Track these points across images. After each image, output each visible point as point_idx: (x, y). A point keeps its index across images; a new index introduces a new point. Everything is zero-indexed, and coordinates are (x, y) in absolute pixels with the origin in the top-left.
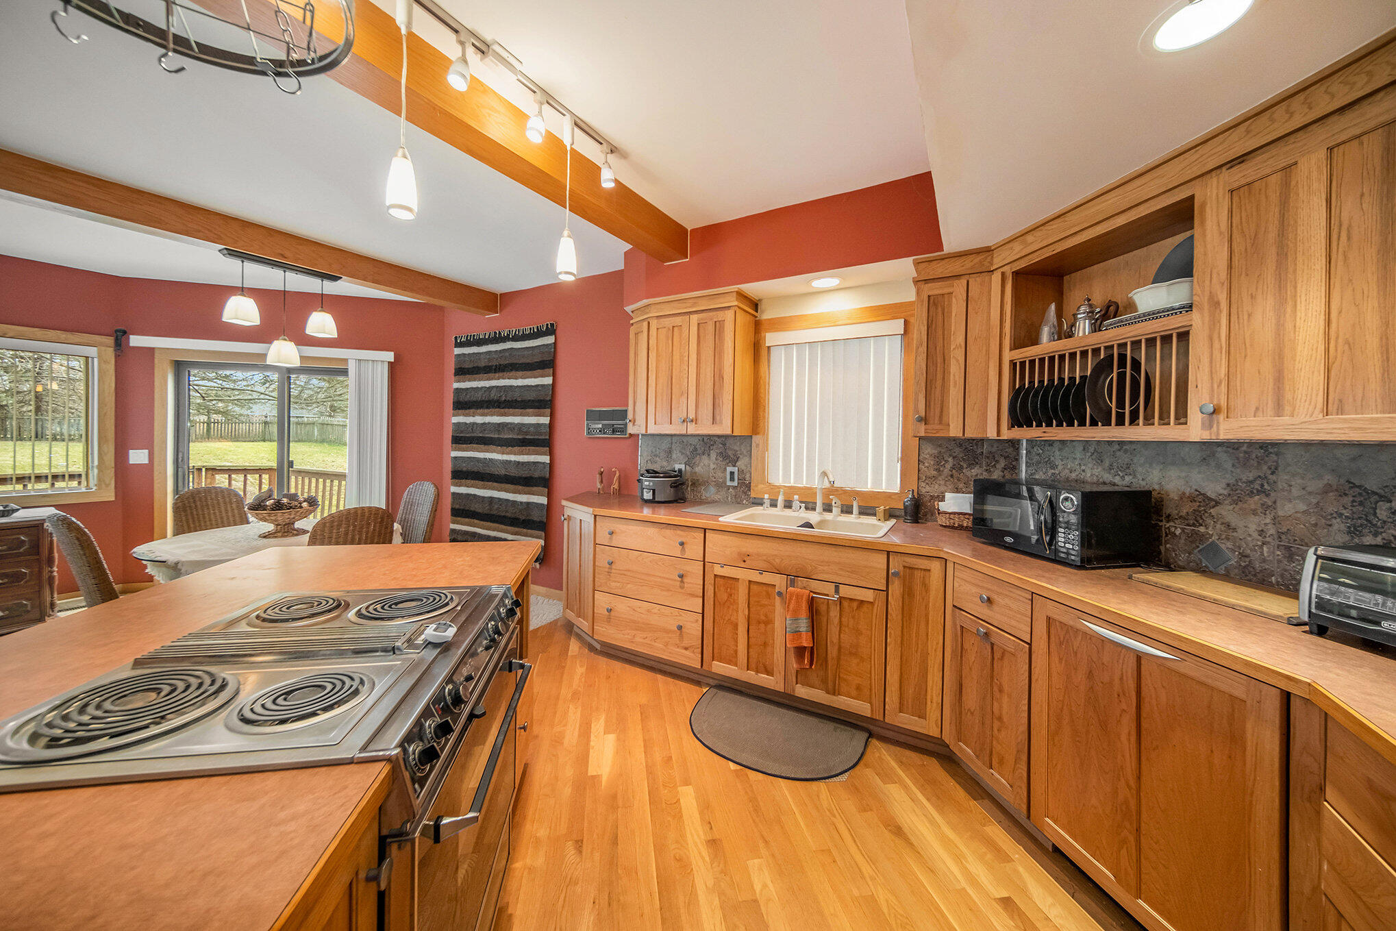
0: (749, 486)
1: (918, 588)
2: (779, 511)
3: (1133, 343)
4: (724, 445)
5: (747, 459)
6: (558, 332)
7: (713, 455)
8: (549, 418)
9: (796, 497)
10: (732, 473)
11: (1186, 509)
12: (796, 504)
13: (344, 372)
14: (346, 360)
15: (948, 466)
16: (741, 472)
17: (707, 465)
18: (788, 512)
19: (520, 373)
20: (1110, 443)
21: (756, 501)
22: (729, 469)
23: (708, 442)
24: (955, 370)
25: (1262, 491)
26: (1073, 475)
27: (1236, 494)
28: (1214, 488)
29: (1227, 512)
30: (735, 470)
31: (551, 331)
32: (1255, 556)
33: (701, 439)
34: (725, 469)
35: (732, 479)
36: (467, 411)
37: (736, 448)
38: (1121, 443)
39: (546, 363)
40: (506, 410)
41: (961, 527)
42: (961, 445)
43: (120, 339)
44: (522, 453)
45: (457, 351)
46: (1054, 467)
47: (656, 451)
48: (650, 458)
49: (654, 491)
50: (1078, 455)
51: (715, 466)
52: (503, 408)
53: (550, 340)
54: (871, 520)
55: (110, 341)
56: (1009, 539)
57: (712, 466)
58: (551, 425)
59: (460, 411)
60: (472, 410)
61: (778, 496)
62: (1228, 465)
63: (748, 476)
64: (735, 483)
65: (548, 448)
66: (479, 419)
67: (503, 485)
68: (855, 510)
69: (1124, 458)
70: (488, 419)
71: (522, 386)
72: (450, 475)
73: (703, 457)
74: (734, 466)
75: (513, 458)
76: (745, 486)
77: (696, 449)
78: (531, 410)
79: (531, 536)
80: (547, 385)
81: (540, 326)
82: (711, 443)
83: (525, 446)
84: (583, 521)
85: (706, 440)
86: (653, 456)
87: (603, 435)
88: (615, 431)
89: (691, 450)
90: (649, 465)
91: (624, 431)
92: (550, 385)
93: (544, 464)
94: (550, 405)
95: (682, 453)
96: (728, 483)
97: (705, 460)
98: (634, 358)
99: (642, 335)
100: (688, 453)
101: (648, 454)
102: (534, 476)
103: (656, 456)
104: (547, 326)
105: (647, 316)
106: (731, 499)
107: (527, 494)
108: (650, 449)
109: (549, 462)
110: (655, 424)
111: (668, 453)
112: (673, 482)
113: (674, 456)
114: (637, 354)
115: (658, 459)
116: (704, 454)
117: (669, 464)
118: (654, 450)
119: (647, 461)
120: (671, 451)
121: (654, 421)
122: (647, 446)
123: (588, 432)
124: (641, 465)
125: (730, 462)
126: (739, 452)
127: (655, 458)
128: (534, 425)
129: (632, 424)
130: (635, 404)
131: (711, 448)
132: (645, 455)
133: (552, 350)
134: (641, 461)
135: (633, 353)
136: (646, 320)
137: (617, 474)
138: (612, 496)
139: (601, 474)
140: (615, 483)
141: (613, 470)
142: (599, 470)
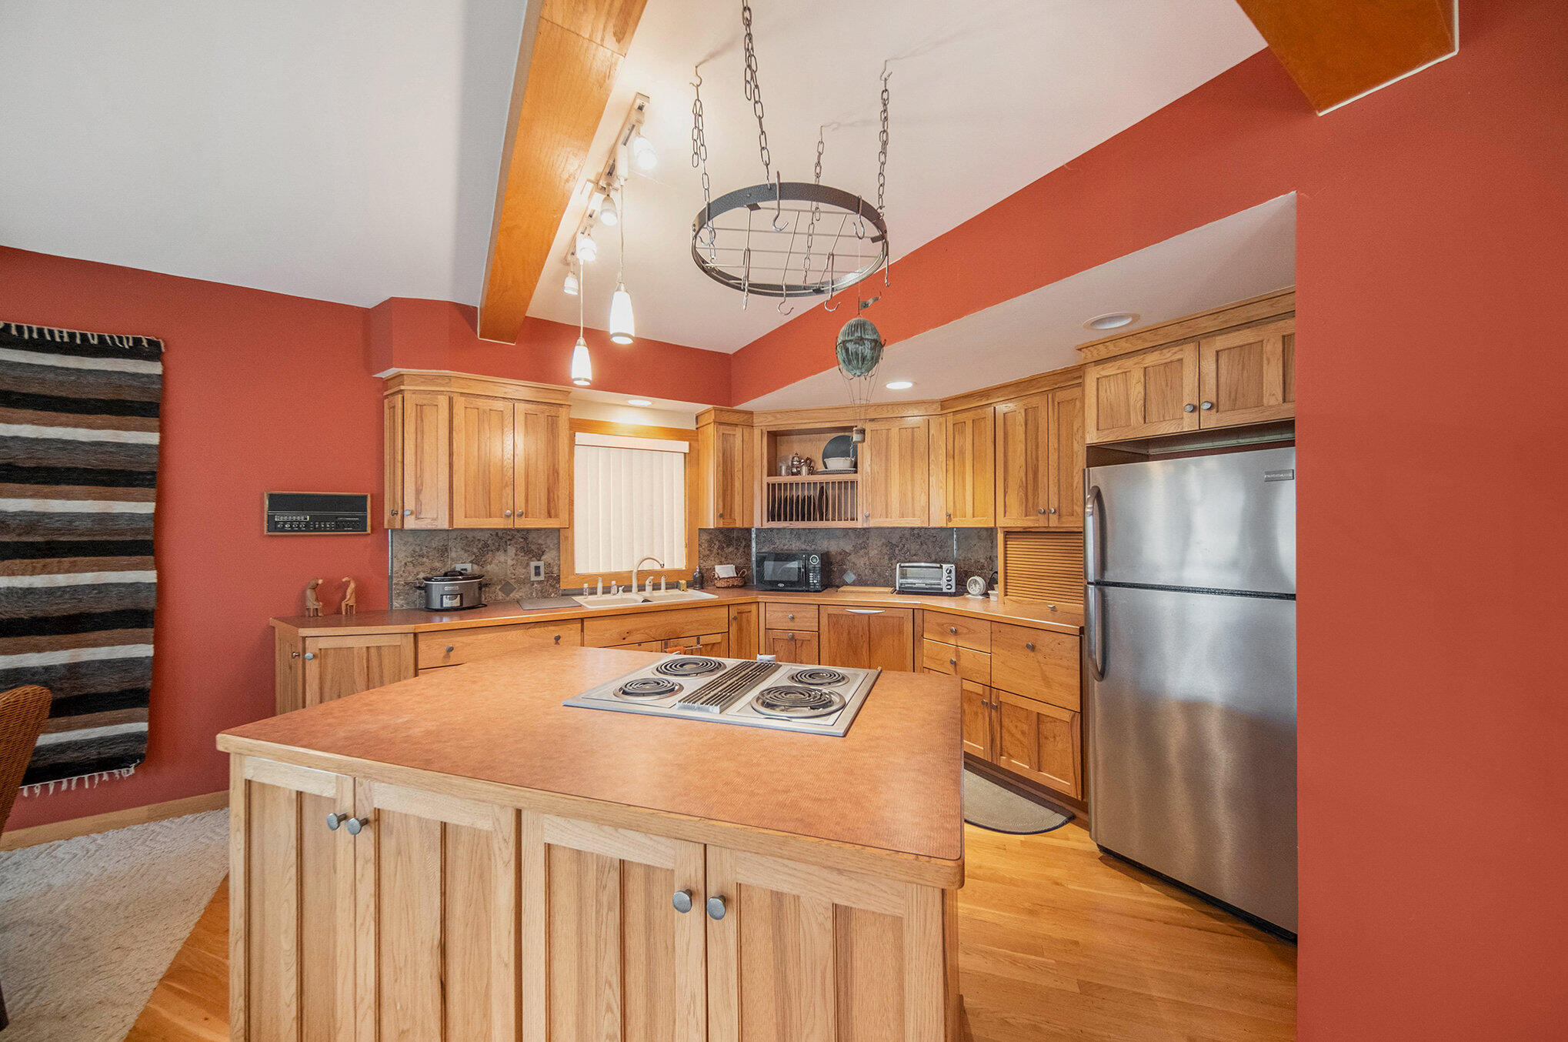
0: (558, 579)
1: (744, 624)
2: (600, 596)
3: (832, 482)
4: (526, 539)
5: (554, 553)
6: (167, 358)
7: (511, 551)
8: (154, 504)
9: (614, 582)
10: (537, 568)
11: (839, 558)
12: (614, 590)
15: (716, 547)
16: (548, 565)
17: (503, 563)
18: (607, 597)
20: (804, 529)
21: (566, 592)
22: (533, 564)
23: (502, 538)
24: (737, 484)
25: (865, 548)
26: (786, 547)
27: (856, 549)
28: (848, 548)
29: (853, 558)
30: (541, 564)
31: (152, 351)
32: (863, 575)
33: (494, 533)
34: (528, 564)
35: (537, 574)
37: (540, 541)
38: (809, 529)
41: (733, 587)
42: (722, 533)
46: (775, 544)
47: (421, 550)
48: (410, 559)
50: (788, 536)
51: (514, 562)
53: (155, 368)
54: (676, 592)
56: (781, 585)
57: (510, 562)
58: (157, 517)
61: (597, 584)
62: (853, 538)
63: (556, 568)
64: (542, 578)
65: (152, 558)
68: (663, 586)
69: (811, 537)
73: (498, 554)
74: (539, 560)
76: (554, 579)
77: (486, 545)
78: (77, 487)
79: (86, 725)
80: (136, 445)
81: (111, 338)
82: (509, 537)
83: (53, 556)
84: (379, 648)
85: (500, 534)
86: (417, 557)
87: (312, 531)
88: (339, 526)
89: (480, 546)
90: (410, 568)
91: (360, 526)
92: (150, 446)
93: (136, 587)
94: (154, 479)
95: (466, 551)
96: (533, 578)
97: (501, 557)
98: (414, 435)
99: (434, 408)
100: (475, 550)
101: (408, 555)
102: (98, 611)
103: (422, 556)
104: (137, 341)
105: (442, 389)
106: (537, 594)
107: (67, 648)
108: (411, 548)
109: (155, 581)
110: (466, 517)
111: (444, 551)
112: (480, 583)
113: (453, 555)
114: (419, 431)
115: (425, 559)
116: (498, 550)
117: (445, 565)
118: (418, 549)
119: (406, 564)
120: (446, 550)
121: (464, 514)
122: (405, 544)
123: (273, 526)
124: (395, 569)
125: (533, 556)
126: (544, 546)
127: (420, 559)
128: (89, 515)
129: (413, 517)
130: (418, 492)
131: (508, 543)
132: (401, 555)
133: (154, 383)
134: (395, 565)
135: (410, 428)
136: (445, 393)
137: (352, 585)
138: (344, 613)
139: (315, 588)
140: (348, 597)
141: (344, 580)
142: (313, 582)
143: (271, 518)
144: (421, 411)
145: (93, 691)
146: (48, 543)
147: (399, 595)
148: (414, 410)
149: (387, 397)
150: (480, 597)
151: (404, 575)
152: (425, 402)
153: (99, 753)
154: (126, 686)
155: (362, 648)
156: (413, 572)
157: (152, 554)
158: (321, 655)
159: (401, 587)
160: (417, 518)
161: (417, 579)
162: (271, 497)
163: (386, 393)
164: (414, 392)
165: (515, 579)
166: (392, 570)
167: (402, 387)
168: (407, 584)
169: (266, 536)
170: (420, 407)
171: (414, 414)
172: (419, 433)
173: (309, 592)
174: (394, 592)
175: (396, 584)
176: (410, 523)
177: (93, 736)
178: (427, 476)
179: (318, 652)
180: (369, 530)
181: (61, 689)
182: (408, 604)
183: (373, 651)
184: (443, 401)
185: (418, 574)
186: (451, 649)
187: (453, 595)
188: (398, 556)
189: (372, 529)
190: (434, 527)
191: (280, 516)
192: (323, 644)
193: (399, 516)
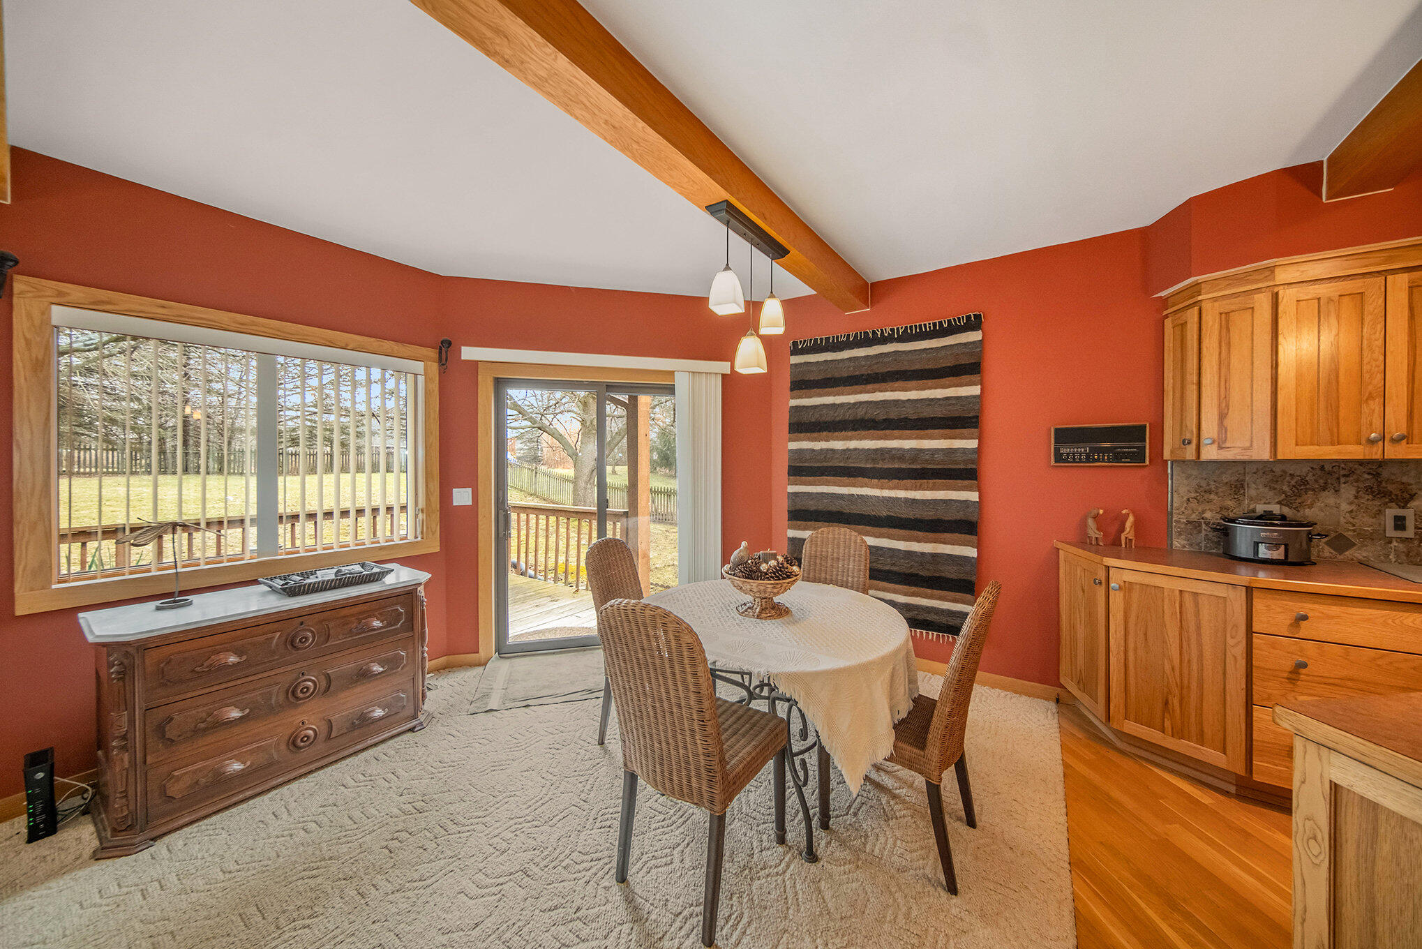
4: (1377, 475)
6: (984, 326)
7: (1348, 491)
8: (977, 441)
10: (1400, 519)
13: (670, 390)
14: (672, 373)
16: (1420, 517)
17: (1333, 508)
19: (914, 383)
22: (1391, 512)
30: (1408, 512)
31: (973, 323)
33: (1319, 467)
34: (1381, 513)
35: (1400, 527)
36: (815, 435)
37: (1405, 479)
39: (968, 367)
40: (888, 432)
43: (445, 350)
44: (921, 488)
45: (795, 360)
47: (1208, 485)
48: (1193, 495)
49: (1286, 546)
51: (1354, 507)
52: (882, 430)
53: (975, 336)
55: (433, 353)
57: (1345, 507)
58: (979, 451)
59: (803, 435)
60: (825, 433)
64: (1407, 533)
65: (976, 482)
66: (838, 445)
67: (884, 530)
70: (853, 444)
71: (917, 400)
72: (786, 516)
73: (1324, 494)
74: (1403, 507)
75: (902, 494)
77: (1304, 482)
78: (936, 431)
79: (941, 598)
80: (967, 397)
81: (954, 320)
82: (1342, 472)
83: (925, 479)
84: (1195, 594)
85: (1328, 467)
86: (1203, 493)
87: (1092, 462)
88: (1118, 457)
89: (1293, 482)
90: (1194, 504)
91: (1138, 457)
92: (974, 397)
93: (966, 503)
94: (977, 422)
95: (1271, 488)
96: (1391, 532)
97: (1328, 498)
98: (1218, 350)
99: (1248, 314)
100: (1285, 488)
101: (1191, 489)
102: (946, 519)
103: (1210, 492)
104: (969, 317)
105: (1260, 285)
106: (1398, 556)
107: (931, 542)
108: (1195, 482)
109: (978, 500)
110: (1297, 445)
111: (1238, 488)
112: (1309, 533)
113: (1252, 492)
114: (1225, 342)
115: (1212, 496)
116: (1324, 489)
117: (1240, 505)
118: (1203, 483)
119: (1188, 500)
120: (1242, 486)
121: (1294, 441)
122: (1187, 478)
123: (1059, 458)
124: (1175, 505)
125: (1391, 501)
126: (1414, 487)
127: (1207, 496)
128: (942, 450)
129: (1215, 447)
130: (1222, 416)
131: (1343, 480)
132: (1183, 490)
133: (977, 347)
134: (1175, 500)
135: (1210, 344)
136: (1263, 290)
137: (1131, 519)
138: (1124, 546)
139: (1096, 517)
140: (1128, 530)
141: (1124, 512)
142: (1095, 512)
143: (1057, 450)
144: (1227, 321)
145: (943, 575)
146: (923, 469)
147: (1180, 534)
148: (1218, 320)
149: (1166, 316)
150: (1309, 550)
151: (1186, 512)
152: (1233, 307)
153: (947, 621)
154: (961, 576)
155: (1173, 590)
156: (1197, 510)
157: (976, 479)
158: (1127, 588)
159: (1183, 526)
160: (1220, 448)
161: (1203, 518)
162: (1057, 430)
163: (1165, 313)
164: (1215, 299)
165: (1354, 531)
166: (1172, 505)
167: (1200, 298)
168: (1189, 522)
169: (1053, 466)
170: (1226, 316)
171: (1217, 326)
172: (1224, 348)
173: (1090, 522)
174: (1174, 530)
175: (1178, 522)
176: (1210, 453)
177: (943, 607)
178: (1235, 396)
179: (1122, 584)
180: (1147, 462)
181: (928, 570)
182: (1191, 545)
183: (1187, 597)
184: (1262, 303)
185: (1203, 512)
186: (1305, 618)
187: (1274, 545)
188: (1179, 490)
189: (1150, 462)
190: (1246, 458)
191: (1066, 448)
192: (1128, 577)
193: (1194, 445)
